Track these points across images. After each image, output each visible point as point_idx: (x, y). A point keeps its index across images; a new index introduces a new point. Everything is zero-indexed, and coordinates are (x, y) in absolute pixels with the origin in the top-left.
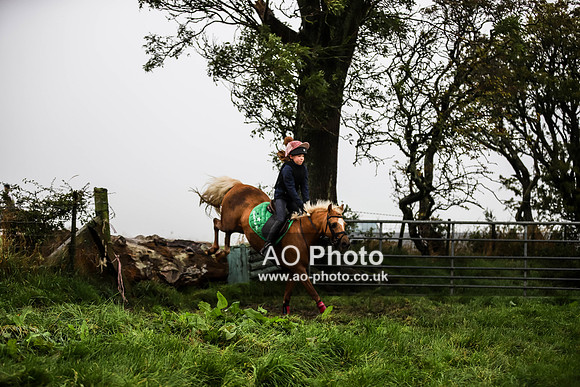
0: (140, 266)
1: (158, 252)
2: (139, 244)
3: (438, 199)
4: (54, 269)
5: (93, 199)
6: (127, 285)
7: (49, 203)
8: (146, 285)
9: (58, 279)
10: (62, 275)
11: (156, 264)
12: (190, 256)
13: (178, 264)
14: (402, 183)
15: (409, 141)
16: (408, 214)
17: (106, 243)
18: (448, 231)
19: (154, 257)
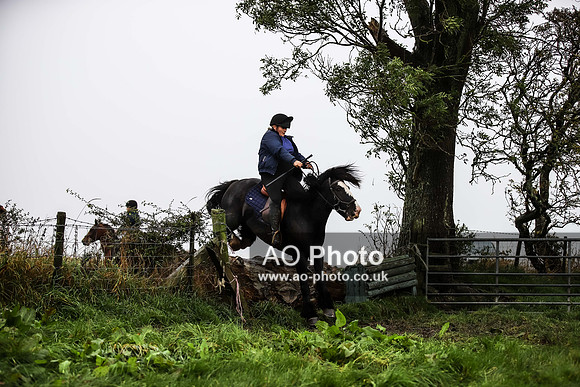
0: (258, 286)
1: (276, 272)
2: (257, 264)
3: (555, 217)
4: (173, 290)
5: (211, 220)
6: (246, 305)
7: (167, 224)
9: (177, 299)
10: (182, 296)
11: (274, 284)
13: (295, 284)
14: (518, 202)
15: (524, 159)
16: (524, 232)
17: (224, 263)
18: (565, 248)
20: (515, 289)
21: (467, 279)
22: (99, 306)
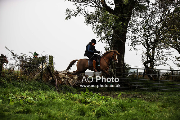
0: (63, 80)
1: (68, 76)
2: (62, 73)
3: (156, 63)
4: (36, 80)
5: (49, 59)
6: (58, 86)
8: (64, 86)
9: (37, 83)
10: (39, 82)
11: (68, 79)
12: (78, 78)
13: (74, 80)
14: (145, 57)
15: (147, 44)
16: (146, 67)
17: (52, 72)
19: (67, 77)
20: (143, 84)
21: (128, 80)
22: (13, 84)
